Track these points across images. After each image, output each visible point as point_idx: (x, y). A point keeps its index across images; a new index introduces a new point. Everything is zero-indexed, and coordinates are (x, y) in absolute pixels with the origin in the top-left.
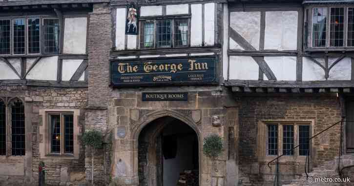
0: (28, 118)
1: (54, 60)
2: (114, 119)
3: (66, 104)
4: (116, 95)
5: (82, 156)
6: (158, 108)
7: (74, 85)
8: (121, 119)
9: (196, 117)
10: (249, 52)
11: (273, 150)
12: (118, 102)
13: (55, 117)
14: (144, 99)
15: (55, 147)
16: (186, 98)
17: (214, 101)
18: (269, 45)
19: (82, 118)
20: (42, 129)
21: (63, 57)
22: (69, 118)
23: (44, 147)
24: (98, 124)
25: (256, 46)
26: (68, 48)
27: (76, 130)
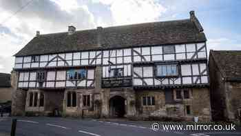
0: (77, 97)
1: (85, 81)
2: (102, 96)
3: (88, 93)
4: (103, 90)
5: (93, 106)
6: (115, 93)
7: (90, 87)
8: (104, 96)
9: (126, 95)
10: (139, 78)
11: (145, 104)
12: (103, 92)
13: (85, 96)
14: (111, 91)
15: (85, 104)
16: (123, 90)
17: (131, 91)
18: (145, 76)
19: (93, 96)
20: (81, 100)
21: (87, 80)
22: (89, 96)
23: (81, 105)
24: (98, 98)
25: (141, 76)
26: (89, 78)
27: (91, 99)
